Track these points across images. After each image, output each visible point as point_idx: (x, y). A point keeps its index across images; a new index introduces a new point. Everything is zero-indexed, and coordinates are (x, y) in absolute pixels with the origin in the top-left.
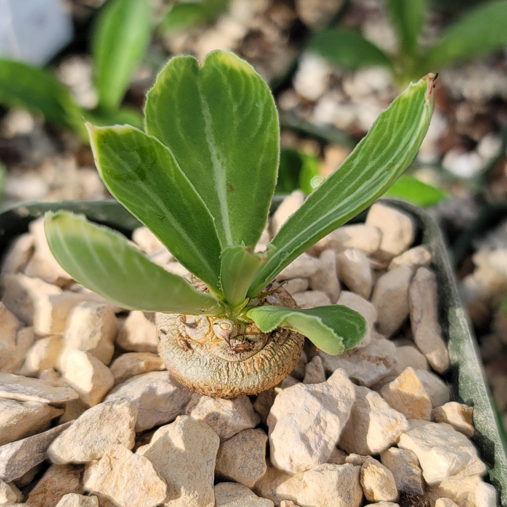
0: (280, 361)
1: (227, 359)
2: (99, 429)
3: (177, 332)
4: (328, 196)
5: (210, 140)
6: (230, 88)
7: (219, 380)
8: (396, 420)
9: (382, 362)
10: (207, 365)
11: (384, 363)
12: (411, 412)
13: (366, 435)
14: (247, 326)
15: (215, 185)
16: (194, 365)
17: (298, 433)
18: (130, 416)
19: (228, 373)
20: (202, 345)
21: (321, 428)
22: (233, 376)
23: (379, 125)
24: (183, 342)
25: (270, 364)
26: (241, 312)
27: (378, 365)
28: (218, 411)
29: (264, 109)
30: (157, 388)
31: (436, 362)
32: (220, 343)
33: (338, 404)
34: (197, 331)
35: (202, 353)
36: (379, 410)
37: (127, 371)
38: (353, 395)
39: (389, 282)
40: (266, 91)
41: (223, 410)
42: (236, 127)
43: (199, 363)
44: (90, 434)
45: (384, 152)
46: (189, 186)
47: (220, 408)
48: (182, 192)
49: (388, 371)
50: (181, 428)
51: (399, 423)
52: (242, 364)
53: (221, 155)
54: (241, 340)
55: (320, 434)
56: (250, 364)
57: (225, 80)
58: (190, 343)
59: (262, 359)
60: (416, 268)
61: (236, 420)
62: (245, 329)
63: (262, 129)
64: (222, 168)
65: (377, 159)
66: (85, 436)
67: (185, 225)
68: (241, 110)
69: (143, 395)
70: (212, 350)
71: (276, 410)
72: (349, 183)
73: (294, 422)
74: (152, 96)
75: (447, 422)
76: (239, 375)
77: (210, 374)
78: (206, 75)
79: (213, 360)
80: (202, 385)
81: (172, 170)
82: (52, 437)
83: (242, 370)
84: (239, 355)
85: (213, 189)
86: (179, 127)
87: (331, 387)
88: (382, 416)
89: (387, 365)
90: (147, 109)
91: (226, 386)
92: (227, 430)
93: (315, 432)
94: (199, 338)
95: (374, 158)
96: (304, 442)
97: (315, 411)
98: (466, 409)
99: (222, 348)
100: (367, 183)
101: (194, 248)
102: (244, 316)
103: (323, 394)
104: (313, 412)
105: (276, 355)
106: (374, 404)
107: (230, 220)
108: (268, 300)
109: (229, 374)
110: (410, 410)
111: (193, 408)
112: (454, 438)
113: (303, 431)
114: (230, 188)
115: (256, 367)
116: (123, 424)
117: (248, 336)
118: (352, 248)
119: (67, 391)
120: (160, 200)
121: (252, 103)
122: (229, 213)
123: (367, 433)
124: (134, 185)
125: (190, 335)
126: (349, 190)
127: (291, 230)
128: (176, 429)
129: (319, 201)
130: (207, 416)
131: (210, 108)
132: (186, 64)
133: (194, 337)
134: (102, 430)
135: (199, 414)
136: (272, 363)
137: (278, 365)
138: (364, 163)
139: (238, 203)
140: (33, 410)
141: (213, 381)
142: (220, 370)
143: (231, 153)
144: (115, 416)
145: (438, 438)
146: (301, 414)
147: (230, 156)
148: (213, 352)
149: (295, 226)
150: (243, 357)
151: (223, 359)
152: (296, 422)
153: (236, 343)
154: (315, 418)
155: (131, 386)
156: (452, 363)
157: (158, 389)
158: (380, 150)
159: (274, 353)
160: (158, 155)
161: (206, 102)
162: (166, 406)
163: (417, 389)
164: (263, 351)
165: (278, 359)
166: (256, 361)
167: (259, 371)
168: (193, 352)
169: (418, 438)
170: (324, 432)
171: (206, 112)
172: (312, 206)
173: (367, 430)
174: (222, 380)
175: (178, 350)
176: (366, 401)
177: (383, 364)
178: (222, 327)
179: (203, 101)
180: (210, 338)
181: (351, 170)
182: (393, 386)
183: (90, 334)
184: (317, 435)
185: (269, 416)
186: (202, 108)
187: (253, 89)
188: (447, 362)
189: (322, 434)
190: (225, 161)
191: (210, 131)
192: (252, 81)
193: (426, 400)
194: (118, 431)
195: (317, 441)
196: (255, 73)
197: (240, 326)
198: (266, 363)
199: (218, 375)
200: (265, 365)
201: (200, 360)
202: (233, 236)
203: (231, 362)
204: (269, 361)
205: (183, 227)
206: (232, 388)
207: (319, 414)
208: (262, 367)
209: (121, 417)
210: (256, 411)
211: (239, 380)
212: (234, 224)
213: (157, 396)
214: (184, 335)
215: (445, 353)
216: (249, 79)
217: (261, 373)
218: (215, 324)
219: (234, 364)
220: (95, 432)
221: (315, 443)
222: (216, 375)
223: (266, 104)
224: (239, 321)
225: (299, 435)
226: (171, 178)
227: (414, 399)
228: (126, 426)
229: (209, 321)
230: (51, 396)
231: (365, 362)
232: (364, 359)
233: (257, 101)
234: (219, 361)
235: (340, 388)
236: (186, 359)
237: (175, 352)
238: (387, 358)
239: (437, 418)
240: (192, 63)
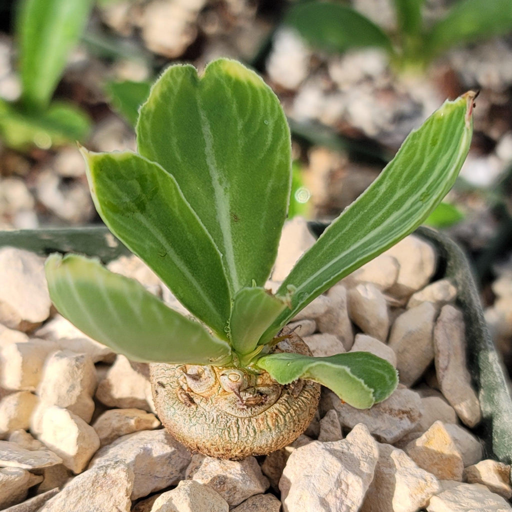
0: (296, 417)
1: (236, 415)
2: (91, 497)
3: (177, 385)
4: (350, 229)
5: (211, 162)
6: (235, 102)
7: (228, 438)
8: (426, 481)
9: (405, 415)
10: (214, 422)
11: (408, 417)
12: (440, 472)
13: (392, 499)
14: (258, 376)
15: (217, 214)
16: (200, 422)
17: (317, 498)
18: (127, 482)
19: (238, 430)
20: (207, 399)
21: (342, 491)
22: (243, 435)
23: (409, 147)
24: (185, 397)
25: (285, 420)
26: (251, 361)
27: (401, 419)
28: (224, 474)
29: (274, 127)
30: (151, 449)
31: (466, 415)
32: (228, 396)
33: (360, 464)
34: (202, 384)
35: (207, 408)
36: (406, 471)
37: (113, 431)
38: (376, 453)
39: (409, 322)
40: (276, 106)
41: (231, 473)
42: (241, 147)
43: (204, 420)
44: (81, 503)
45: (415, 179)
46: (194, 218)
47: (226, 470)
48: (185, 226)
49: (413, 426)
50: (186, 495)
51: (429, 484)
52: (253, 420)
53: (224, 180)
54: (252, 392)
55: (342, 499)
56: (262, 420)
57: (229, 93)
58: (192, 397)
59: (276, 415)
60: (440, 305)
61: (246, 484)
62: (256, 380)
63: (272, 150)
64: (225, 194)
65: (407, 187)
66: (76, 505)
67: (188, 262)
68: (247, 128)
69: (138, 456)
70: (219, 405)
71: (289, 472)
72: (376, 214)
73: (312, 485)
74: (145, 112)
75: (482, 483)
76: (250, 432)
77: (218, 431)
78: (207, 87)
79: (220, 416)
80: (208, 445)
81: (175, 200)
82: (34, 507)
83: (254, 427)
84: (250, 409)
85: (215, 219)
86: (175, 148)
87: (351, 444)
88: (409, 477)
89: (411, 419)
90: (139, 128)
91: (236, 446)
92: (236, 495)
93: (336, 496)
94: (203, 391)
95: (403, 186)
96: (324, 508)
97: (335, 473)
98: (503, 467)
99: (230, 402)
100: (396, 214)
101: (199, 288)
102: (255, 366)
103: (343, 453)
104: (333, 473)
105: (292, 410)
106: (400, 464)
107: (235, 255)
108: (280, 347)
109: (239, 432)
110: (439, 469)
111: (194, 472)
112: (491, 500)
113: (322, 495)
114: (235, 219)
115: (270, 423)
116: (119, 491)
117: (259, 388)
118: (365, 283)
119: (49, 455)
120: (161, 235)
121: (259, 120)
122: (234, 246)
123: (393, 496)
124: (133, 218)
125: (192, 389)
126: (376, 221)
127: (308, 267)
128: (181, 495)
129: (340, 233)
130: (211, 480)
131: (211, 124)
132: (184, 74)
133: (197, 391)
134: (94, 498)
135: (203, 479)
136: (287, 418)
137: (294, 421)
138: (392, 190)
139: (244, 235)
140: (13, 477)
141: (221, 441)
142: (229, 428)
143: (235, 177)
144: (109, 483)
145: (473, 501)
146: (320, 476)
147: (234, 181)
148: (220, 408)
149: (312, 262)
150: (255, 412)
151: (232, 415)
152: (314, 486)
153: (247, 396)
154: (335, 480)
155: (121, 448)
156: (484, 416)
157: (153, 451)
158: (410, 176)
159: (289, 408)
160: (160, 183)
161: (206, 119)
162: (162, 470)
163: (448, 446)
164: (277, 405)
165: (294, 415)
166: (269, 416)
167: (273, 428)
168: (197, 407)
169: (451, 501)
170: (346, 496)
171: (206, 130)
172: (332, 239)
173: (393, 493)
174: (232, 439)
175: (180, 405)
176: (390, 461)
177: (407, 419)
178: (230, 379)
179: (203, 117)
180: (216, 391)
181: (377, 199)
182: (419, 442)
183: (68, 388)
184: (339, 499)
185: (281, 480)
186: (202, 126)
187: (262, 104)
188: (478, 414)
189: (343, 499)
190: (228, 186)
191: (210, 152)
192: (260, 95)
193: (457, 458)
194: (113, 499)
195: (338, 507)
196: (264, 86)
197: (250, 376)
198: (280, 419)
199: (226, 433)
200: (279, 421)
201: (205, 416)
202: (239, 273)
203: (241, 418)
204: (284, 417)
205: (187, 266)
206: (242, 448)
207: (339, 475)
208: (277, 424)
209: (116, 483)
210: (264, 474)
211: (251, 439)
212: (239, 260)
213: (153, 459)
214: (185, 388)
215: (476, 404)
216: (257, 92)
217: (276, 430)
218: (223, 375)
219: (244, 420)
220: (87, 501)
221: (336, 508)
222: (224, 433)
223: (276, 121)
224: (249, 371)
225: (318, 500)
226: (174, 209)
227: (444, 458)
228: (123, 493)
229: (215, 372)
230: (32, 461)
231: (387, 415)
232: (386, 413)
233: (265, 117)
234: (227, 417)
235: (361, 446)
236: (189, 415)
237: (176, 408)
238: (411, 410)
239: (469, 478)
240: (190, 73)
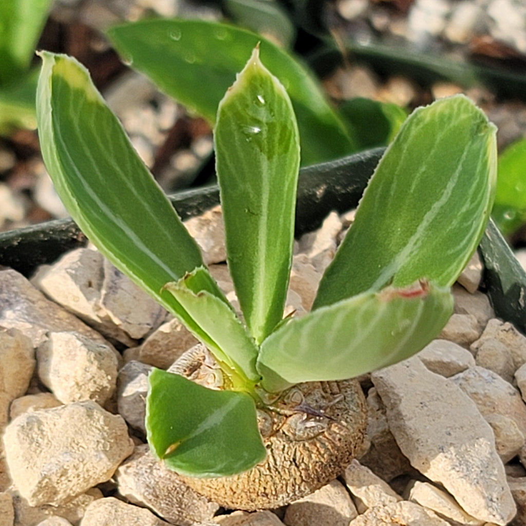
5: (428, 219)
6: (477, 181)
15: (387, 266)
29: (472, 234)
42: (450, 228)
53: (419, 243)
57: (479, 167)
64: (407, 257)
68: (466, 216)
74: (419, 116)
85: (381, 268)
86: (418, 175)
131: (456, 185)
132: (471, 115)
143: (425, 250)
147: (422, 252)
161: (458, 175)
171: (451, 186)
179: (457, 172)
186: (451, 180)
190: (415, 253)
191: (436, 209)
226: (286, 182)
240: (478, 121)
